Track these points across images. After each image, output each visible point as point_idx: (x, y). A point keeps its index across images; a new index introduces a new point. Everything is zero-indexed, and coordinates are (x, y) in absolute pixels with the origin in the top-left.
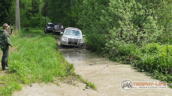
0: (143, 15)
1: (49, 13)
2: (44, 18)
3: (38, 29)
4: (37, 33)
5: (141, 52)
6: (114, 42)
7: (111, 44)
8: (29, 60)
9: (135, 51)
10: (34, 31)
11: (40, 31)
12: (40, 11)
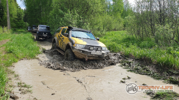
4: (22, 32)
8: (19, 46)
10: (19, 30)
11: (23, 30)
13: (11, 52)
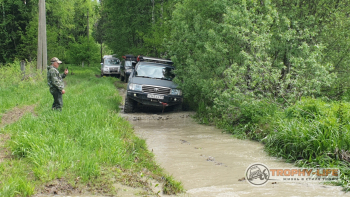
0: (291, 40)
1: (107, 35)
2: (99, 45)
3: (84, 69)
4: (83, 77)
5: (284, 116)
6: (232, 95)
7: (225, 99)
9: (272, 115)
10: (76, 72)
11: (88, 71)
12: (90, 31)
13: (22, 155)
